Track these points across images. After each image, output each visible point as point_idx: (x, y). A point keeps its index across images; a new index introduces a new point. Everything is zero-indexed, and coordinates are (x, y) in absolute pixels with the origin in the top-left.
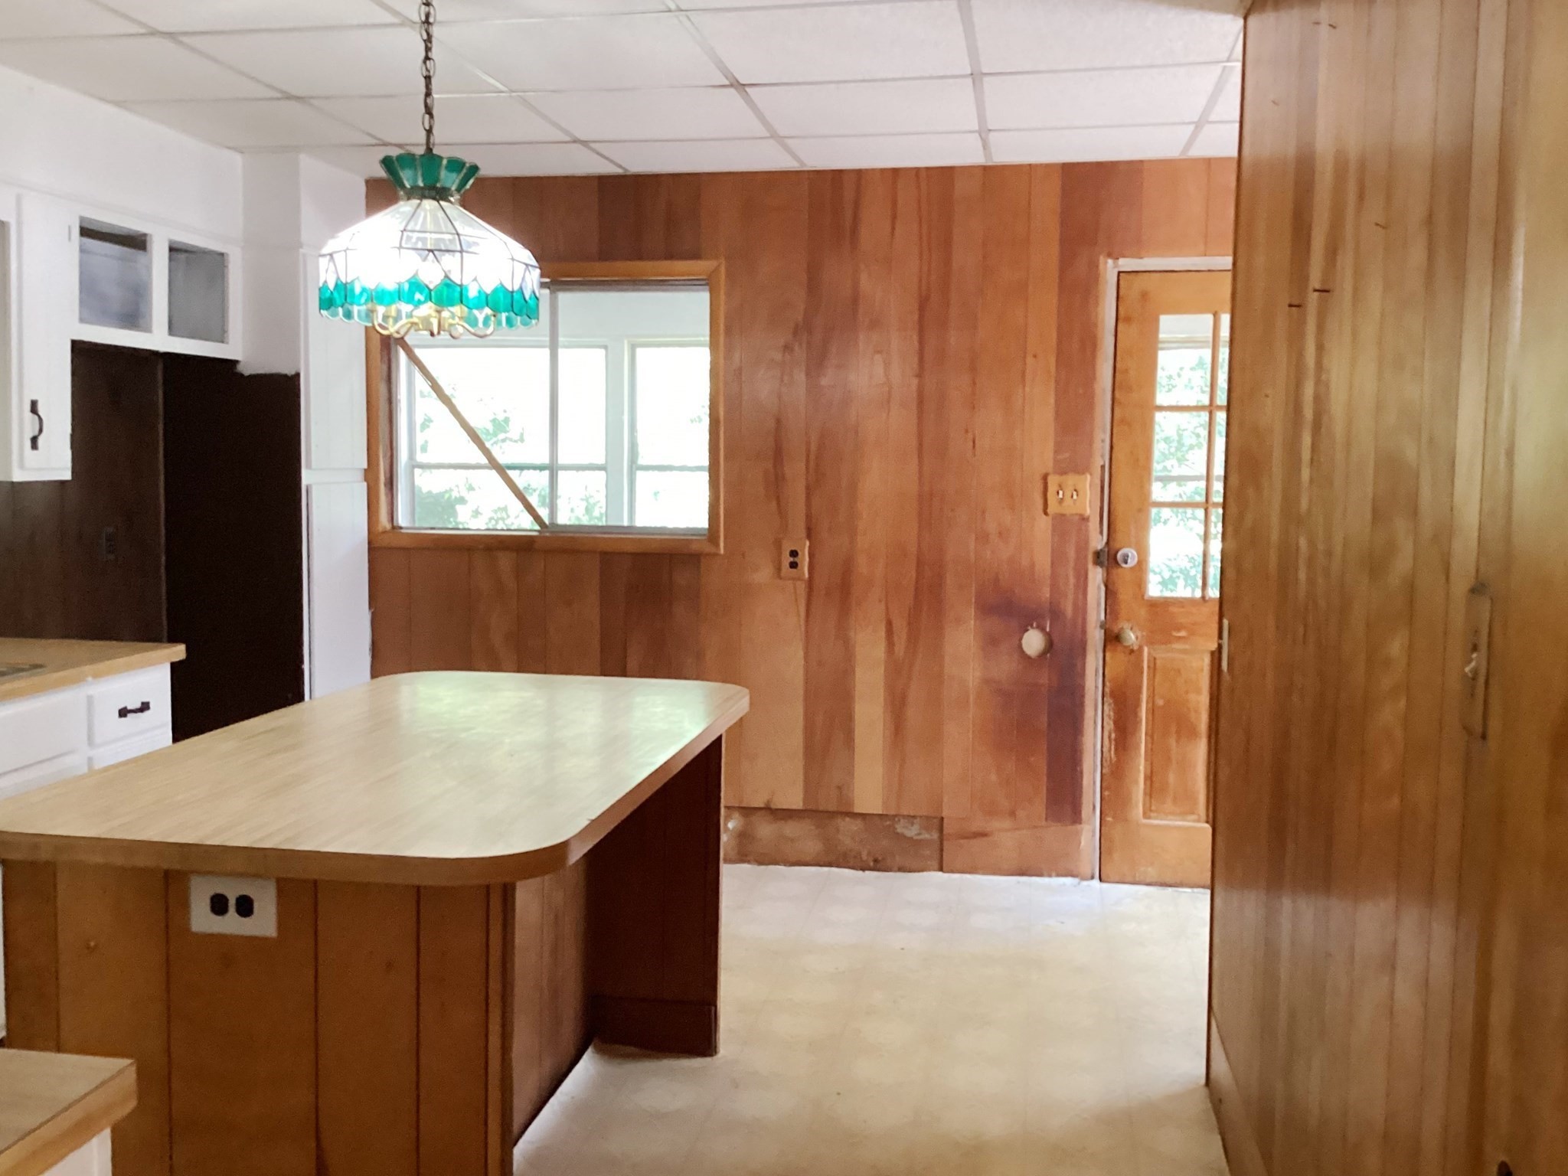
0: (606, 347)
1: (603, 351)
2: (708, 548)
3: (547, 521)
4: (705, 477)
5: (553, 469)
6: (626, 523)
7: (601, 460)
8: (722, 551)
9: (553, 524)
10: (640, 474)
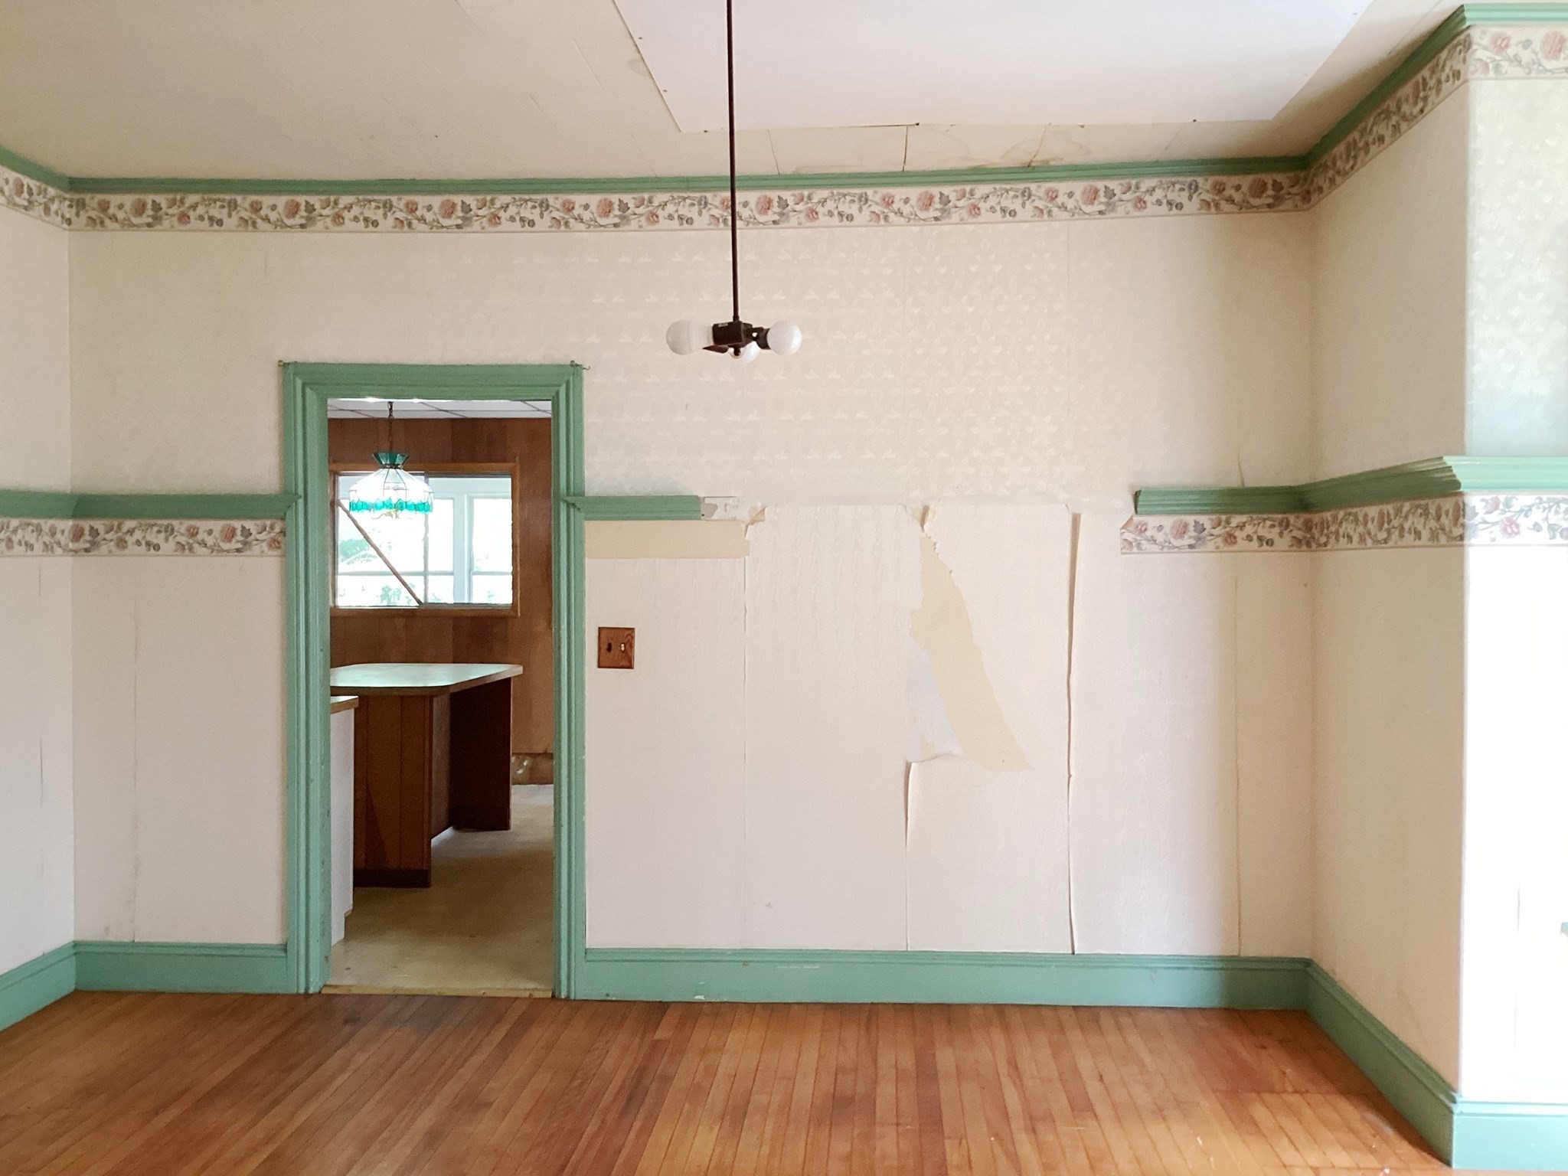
0: (453, 499)
1: (452, 501)
2: (512, 613)
3: (423, 602)
4: (510, 578)
5: (425, 574)
6: (466, 601)
7: (450, 569)
8: (519, 615)
9: (426, 603)
10: (475, 578)
